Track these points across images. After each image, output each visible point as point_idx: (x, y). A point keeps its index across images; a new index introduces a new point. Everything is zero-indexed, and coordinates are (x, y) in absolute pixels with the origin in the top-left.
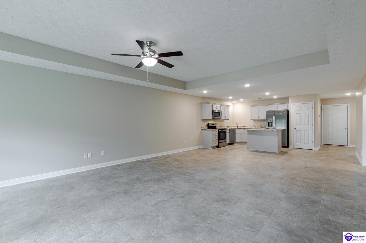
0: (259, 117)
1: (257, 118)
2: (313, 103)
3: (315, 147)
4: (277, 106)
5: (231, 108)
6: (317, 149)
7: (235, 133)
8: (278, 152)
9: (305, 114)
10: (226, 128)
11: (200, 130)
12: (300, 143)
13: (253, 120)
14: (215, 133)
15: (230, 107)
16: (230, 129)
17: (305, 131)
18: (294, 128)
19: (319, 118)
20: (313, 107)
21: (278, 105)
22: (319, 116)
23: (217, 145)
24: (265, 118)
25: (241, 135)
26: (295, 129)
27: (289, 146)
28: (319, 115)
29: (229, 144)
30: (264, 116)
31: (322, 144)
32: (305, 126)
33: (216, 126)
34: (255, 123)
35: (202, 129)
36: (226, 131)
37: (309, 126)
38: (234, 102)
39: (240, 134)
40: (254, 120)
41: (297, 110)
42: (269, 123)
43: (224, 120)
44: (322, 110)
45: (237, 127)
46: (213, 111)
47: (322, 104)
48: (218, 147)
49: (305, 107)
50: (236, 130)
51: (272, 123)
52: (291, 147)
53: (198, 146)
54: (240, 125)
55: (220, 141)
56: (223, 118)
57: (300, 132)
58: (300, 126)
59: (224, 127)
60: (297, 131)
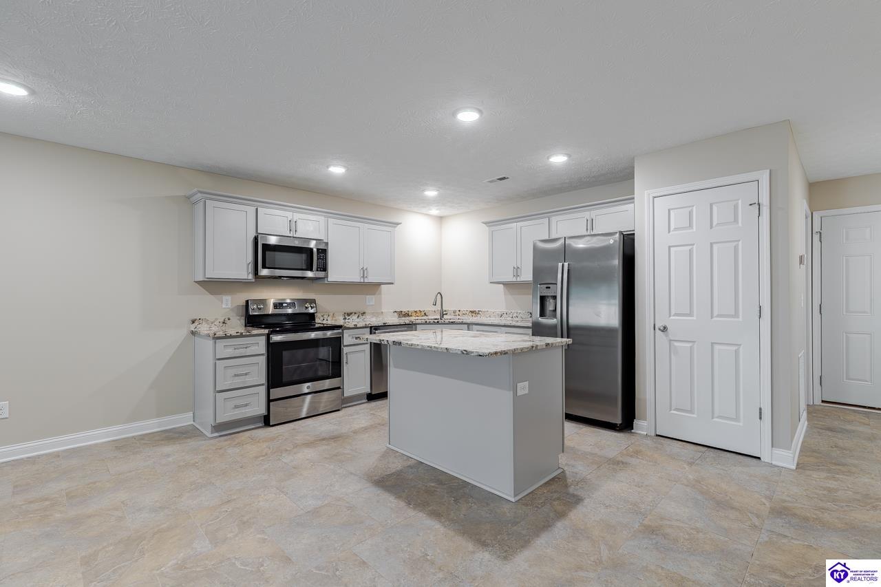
2: (764, 177)
3: (772, 447)
6: (786, 458)
8: (515, 495)
9: (716, 248)
11: (184, 332)
12: (691, 412)
13: (507, 285)
17: (717, 347)
18: (659, 324)
19: (799, 274)
20: (765, 200)
21: (593, 214)
22: (801, 262)
23: (263, 411)
26: (664, 329)
27: (635, 422)
28: (801, 258)
31: (818, 402)
32: (715, 319)
35: (192, 327)
37: (736, 315)
41: (676, 229)
42: (543, 299)
44: (815, 234)
46: (256, 240)
47: (813, 206)
49: (715, 208)
51: (555, 297)
52: (642, 426)
53: (158, 416)
55: (277, 392)
57: (691, 348)
58: (690, 314)
59: (374, 319)
60: (676, 344)
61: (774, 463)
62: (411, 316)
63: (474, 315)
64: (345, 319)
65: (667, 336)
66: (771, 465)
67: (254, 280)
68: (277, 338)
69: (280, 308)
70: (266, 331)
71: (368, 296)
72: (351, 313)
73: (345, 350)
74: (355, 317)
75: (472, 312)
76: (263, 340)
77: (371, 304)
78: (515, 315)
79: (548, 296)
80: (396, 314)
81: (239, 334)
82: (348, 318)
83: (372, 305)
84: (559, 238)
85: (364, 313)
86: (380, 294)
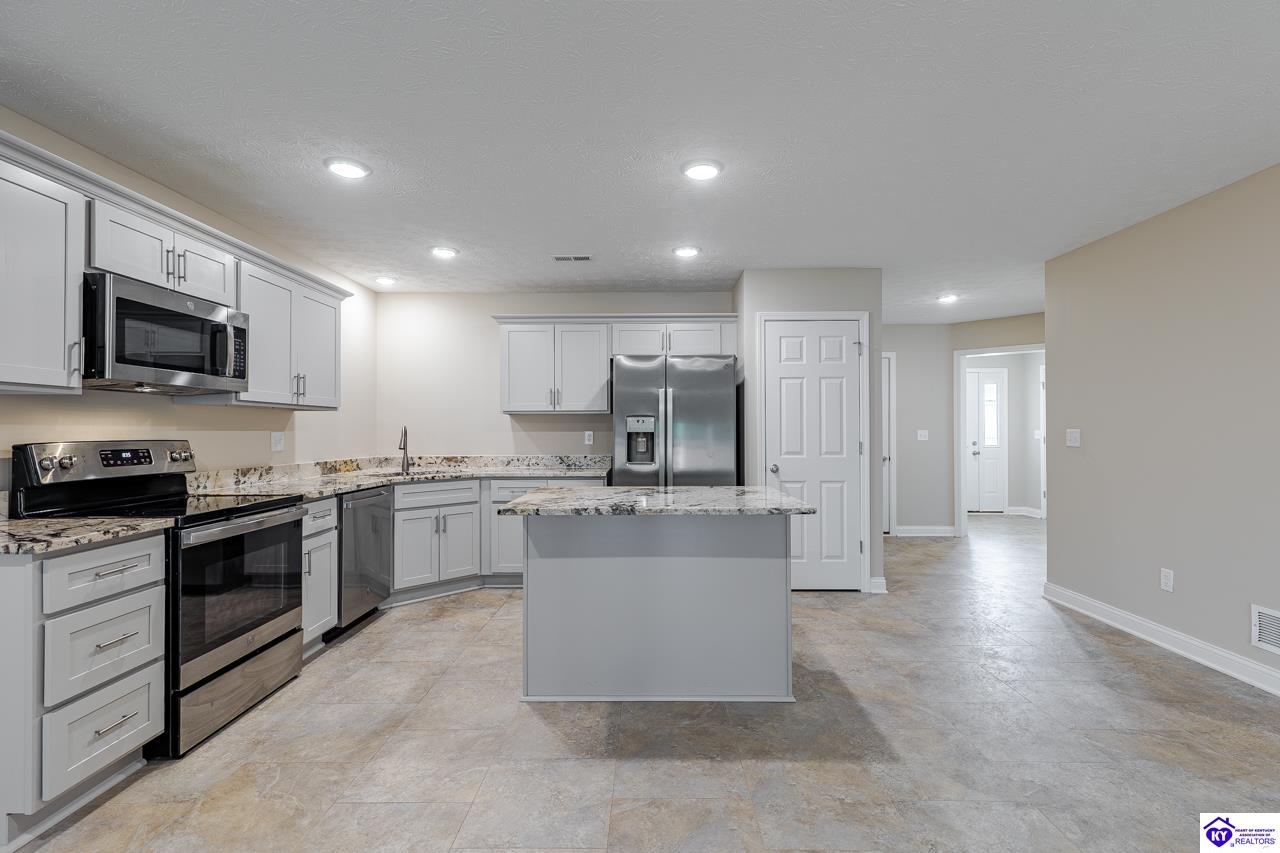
0: (555, 396)
1: (542, 405)
2: (865, 319)
3: (871, 576)
4: (662, 327)
5: (354, 312)
6: (881, 584)
7: (391, 521)
9: (823, 382)
10: (308, 483)
14: (129, 580)
15: (347, 299)
16: (340, 497)
18: (770, 466)
24: (602, 406)
25: (440, 526)
26: (775, 471)
29: (331, 637)
30: (585, 394)
32: (823, 456)
33: (180, 479)
34: (523, 433)
36: (298, 524)
37: (841, 453)
38: (385, 282)
39: (429, 525)
40: (518, 417)
41: (786, 359)
42: (631, 436)
43: (290, 409)
45: (407, 464)
46: (92, 288)
48: (163, 749)
49: (823, 342)
50: (402, 498)
51: (650, 437)
54: (427, 449)
56: (264, 384)
57: (802, 488)
58: (801, 453)
59: (285, 480)
60: (787, 485)
61: (873, 591)
62: (340, 470)
63: (452, 464)
64: (237, 482)
65: (778, 477)
66: (871, 595)
67: (80, 392)
68: (193, 537)
69: (115, 465)
70: (169, 522)
71: (274, 434)
72: (249, 470)
73: (306, 545)
74: (254, 478)
75: (449, 459)
76: (156, 548)
77: (279, 448)
78: (534, 461)
79: (638, 434)
80: (318, 466)
81: (110, 536)
82: (242, 480)
83: (280, 452)
84: (658, 356)
85: (270, 468)
86: (293, 429)
